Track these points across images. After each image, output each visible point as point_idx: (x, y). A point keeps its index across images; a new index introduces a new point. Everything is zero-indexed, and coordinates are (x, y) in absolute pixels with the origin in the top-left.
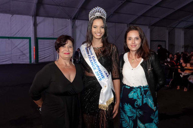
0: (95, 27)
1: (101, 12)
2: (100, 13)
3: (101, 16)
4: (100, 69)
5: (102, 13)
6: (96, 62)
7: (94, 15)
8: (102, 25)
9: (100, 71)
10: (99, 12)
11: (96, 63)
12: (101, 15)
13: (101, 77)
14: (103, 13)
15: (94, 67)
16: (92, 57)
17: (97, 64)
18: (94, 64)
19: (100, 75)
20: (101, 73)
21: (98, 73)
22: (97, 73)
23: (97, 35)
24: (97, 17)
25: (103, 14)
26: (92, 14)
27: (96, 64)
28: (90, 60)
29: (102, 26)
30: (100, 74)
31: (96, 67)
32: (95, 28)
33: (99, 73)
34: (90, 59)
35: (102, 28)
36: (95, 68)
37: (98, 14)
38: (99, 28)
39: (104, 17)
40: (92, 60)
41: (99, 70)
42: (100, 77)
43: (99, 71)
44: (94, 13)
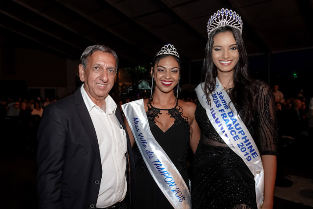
0: (218, 48)
1: (229, 18)
2: (227, 20)
3: (231, 26)
4: (247, 139)
5: (232, 19)
6: (238, 124)
7: (216, 26)
8: (232, 44)
9: (248, 142)
10: (225, 17)
11: (237, 127)
12: (230, 24)
13: (250, 155)
14: (234, 19)
15: (235, 135)
16: (229, 113)
17: (240, 128)
18: (234, 129)
19: (248, 151)
20: (248, 146)
21: (243, 145)
22: (241, 147)
23: (223, 64)
24: (222, 28)
25: (235, 21)
26: (212, 24)
27: (238, 129)
28: (224, 120)
29: (231, 46)
30: (248, 148)
31: (237, 134)
32: (218, 50)
33: (245, 146)
34: (225, 118)
35: (233, 49)
36: (237, 136)
37: (223, 23)
38: (226, 49)
39: (238, 28)
40: (229, 121)
41: (244, 140)
42: (247, 154)
43: (245, 142)
44: (215, 22)
